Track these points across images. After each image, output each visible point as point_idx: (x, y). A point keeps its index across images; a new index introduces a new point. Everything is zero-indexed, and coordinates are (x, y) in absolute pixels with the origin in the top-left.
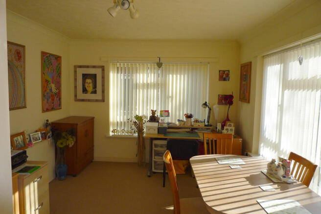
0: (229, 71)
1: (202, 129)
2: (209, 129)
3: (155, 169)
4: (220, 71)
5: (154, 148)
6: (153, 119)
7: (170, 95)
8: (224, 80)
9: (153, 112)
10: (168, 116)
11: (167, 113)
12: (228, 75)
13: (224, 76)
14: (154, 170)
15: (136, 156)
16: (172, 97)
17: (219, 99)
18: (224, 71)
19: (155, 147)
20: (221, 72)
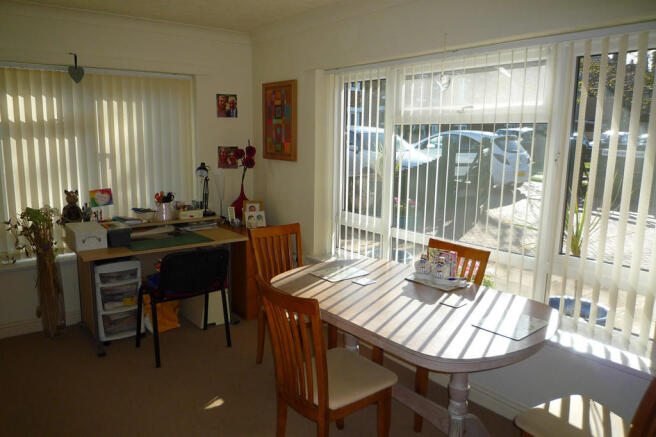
0: (235, 96)
1: (198, 223)
2: (212, 221)
3: (108, 334)
4: (218, 95)
5: (99, 285)
6: (72, 213)
7: (108, 150)
8: (228, 114)
9: (71, 197)
10: (110, 202)
11: (106, 195)
12: (234, 105)
13: (227, 107)
14: (103, 338)
15: (39, 314)
16: (112, 156)
17: (220, 156)
18: (227, 97)
19: (103, 282)
20: (221, 98)
